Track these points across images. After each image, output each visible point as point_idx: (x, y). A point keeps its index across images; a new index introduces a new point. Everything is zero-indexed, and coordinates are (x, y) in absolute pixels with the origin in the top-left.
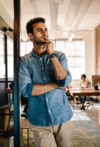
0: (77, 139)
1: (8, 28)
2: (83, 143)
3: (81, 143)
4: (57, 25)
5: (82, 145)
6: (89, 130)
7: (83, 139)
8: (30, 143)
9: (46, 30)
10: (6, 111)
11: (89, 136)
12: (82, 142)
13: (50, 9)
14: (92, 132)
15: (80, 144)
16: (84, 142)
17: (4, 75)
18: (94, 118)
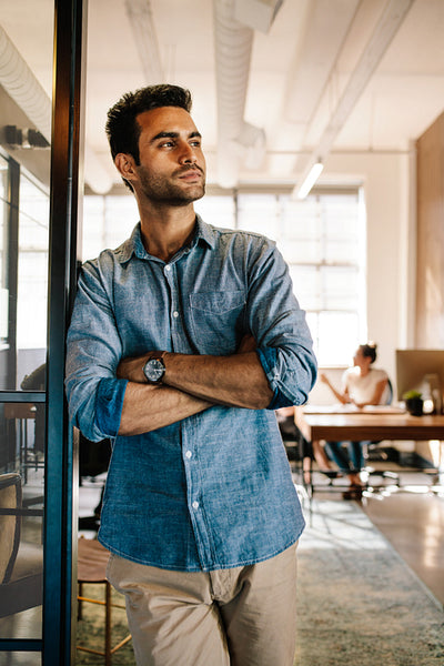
0: (326, 634)
1: (25, 132)
2: (354, 650)
3: (344, 650)
4: (244, 125)
5: (348, 660)
6: (379, 595)
7: (354, 633)
8: (117, 647)
9: (195, 138)
11: (379, 619)
12: (348, 647)
13: (218, 53)
14: (391, 601)
15: (339, 656)
16: (358, 647)
17: (2, 339)
18: (402, 538)
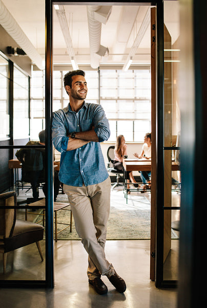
0: (127, 231)
1: (15, 49)
7: (136, 230)
9: (85, 83)
10: (9, 201)
12: (133, 234)
17: (7, 135)
